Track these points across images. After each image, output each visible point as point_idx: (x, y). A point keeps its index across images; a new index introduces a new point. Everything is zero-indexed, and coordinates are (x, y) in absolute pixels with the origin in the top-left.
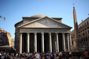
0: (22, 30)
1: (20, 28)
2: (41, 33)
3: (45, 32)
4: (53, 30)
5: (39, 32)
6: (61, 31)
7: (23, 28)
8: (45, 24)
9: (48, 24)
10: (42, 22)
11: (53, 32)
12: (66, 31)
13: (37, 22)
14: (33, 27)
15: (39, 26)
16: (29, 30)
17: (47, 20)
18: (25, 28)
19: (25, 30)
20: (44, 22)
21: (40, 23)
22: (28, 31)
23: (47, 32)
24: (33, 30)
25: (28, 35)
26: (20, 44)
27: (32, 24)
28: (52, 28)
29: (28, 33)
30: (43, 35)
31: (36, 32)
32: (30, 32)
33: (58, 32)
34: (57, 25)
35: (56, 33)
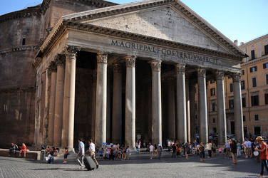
0: (79, 34)
1: (70, 23)
2: (151, 60)
3: (168, 58)
4: (193, 54)
5: (144, 55)
6: (216, 64)
7: (87, 26)
8: (166, 27)
9: (176, 27)
10: (157, 17)
11: (192, 63)
12: (230, 67)
13: (139, 14)
14: (124, 30)
15: (144, 29)
16: (110, 41)
17: (174, 14)
18: (92, 27)
19: (90, 36)
20: (164, 18)
21: (150, 20)
22: (102, 44)
23: (175, 59)
24: (124, 43)
25: (103, 63)
26: (69, 97)
27: (121, 19)
28: (190, 47)
29: (104, 54)
30: (160, 69)
31: (133, 53)
32: (111, 50)
33: (206, 65)
34: (203, 39)
35: (201, 68)
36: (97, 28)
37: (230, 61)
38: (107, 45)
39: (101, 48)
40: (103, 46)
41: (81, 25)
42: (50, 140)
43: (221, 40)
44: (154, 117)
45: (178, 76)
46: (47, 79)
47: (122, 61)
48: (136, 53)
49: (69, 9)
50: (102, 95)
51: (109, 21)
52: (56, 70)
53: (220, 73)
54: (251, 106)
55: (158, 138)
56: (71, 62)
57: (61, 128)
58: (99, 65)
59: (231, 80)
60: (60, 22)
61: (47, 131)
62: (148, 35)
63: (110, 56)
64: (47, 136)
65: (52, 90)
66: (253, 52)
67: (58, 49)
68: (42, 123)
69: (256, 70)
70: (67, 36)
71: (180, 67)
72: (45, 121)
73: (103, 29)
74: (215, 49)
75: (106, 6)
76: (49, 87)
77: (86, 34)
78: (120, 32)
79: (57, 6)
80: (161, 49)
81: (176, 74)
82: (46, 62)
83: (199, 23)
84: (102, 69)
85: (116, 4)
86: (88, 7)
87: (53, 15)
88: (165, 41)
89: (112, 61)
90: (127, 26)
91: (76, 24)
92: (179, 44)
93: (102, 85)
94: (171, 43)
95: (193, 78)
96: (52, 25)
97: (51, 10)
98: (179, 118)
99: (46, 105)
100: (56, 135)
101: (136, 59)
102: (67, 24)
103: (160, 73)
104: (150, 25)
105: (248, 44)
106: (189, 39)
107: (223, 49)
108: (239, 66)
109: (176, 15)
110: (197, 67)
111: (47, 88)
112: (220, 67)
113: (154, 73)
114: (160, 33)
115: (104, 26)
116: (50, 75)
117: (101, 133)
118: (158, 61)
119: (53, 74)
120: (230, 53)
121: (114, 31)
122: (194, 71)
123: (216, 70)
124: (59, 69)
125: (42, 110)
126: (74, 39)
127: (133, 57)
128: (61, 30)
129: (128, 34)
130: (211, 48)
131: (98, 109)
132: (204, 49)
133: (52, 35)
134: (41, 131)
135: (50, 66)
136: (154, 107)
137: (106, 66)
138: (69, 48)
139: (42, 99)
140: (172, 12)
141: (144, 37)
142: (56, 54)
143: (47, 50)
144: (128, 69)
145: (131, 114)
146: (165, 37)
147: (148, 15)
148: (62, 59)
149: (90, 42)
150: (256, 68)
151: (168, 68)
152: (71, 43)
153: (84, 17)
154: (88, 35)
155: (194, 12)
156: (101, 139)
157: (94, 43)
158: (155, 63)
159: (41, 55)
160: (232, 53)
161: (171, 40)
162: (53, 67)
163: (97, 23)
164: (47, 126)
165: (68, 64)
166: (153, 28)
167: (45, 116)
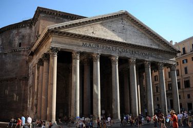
0: (60, 39)
1: (53, 31)
2: (111, 56)
4: (141, 51)
5: (106, 53)
6: (158, 58)
7: (65, 33)
8: (121, 32)
9: (128, 33)
10: (114, 26)
11: (140, 58)
12: (168, 60)
13: (101, 24)
14: (91, 35)
15: (105, 34)
16: (81, 43)
17: (127, 24)
18: (68, 34)
19: (67, 40)
20: (119, 26)
21: (109, 28)
22: (76, 45)
23: (127, 55)
24: (91, 44)
25: (76, 59)
26: (52, 84)
27: (89, 28)
28: (139, 46)
29: (77, 53)
30: (117, 63)
31: (98, 51)
32: (82, 50)
33: (151, 59)
34: (148, 40)
35: (147, 61)
36: (72, 34)
37: (167, 56)
38: (79, 46)
39: (75, 49)
40: (76, 47)
41: (61, 33)
42: (39, 115)
43: (161, 41)
44: (114, 97)
45: (131, 67)
46: (36, 71)
47: (90, 58)
48: (100, 52)
49: (52, 21)
50: (76, 82)
51: (80, 30)
52: (43, 65)
53: (161, 64)
54: (184, 88)
55: (117, 113)
56: (53, 59)
57: (47, 106)
58: (74, 61)
59: (169, 69)
60: (46, 31)
61: (37, 108)
62: (108, 38)
63: (82, 54)
64: (36, 113)
65: (40, 79)
66: (184, 49)
67: (44, 50)
68: (32, 103)
69: (187, 62)
70: (51, 40)
71: (132, 61)
72: (35, 101)
73: (76, 35)
74: (157, 47)
75: (78, 19)
76: (38, 77)
77: (64, 39)
78: (88, 37)
79: (43, 20)
80: (118, 48)
81: (129, 66)
82: (35, 60)
83: (145, 29)
84: (76, 63)
85: (85, 17)
86: (66, 20)
87: (41, 26)
88: (121, 43)
89: (83, 58)
90: (93, 33)
91: (57, 32)
92: (131, 44)
93: (76, 75)
94: (125, 44)
95: (141, 68)
96: (40, 33)
97: (39, 23)
98: (132, 97)
99: (36, 90)
100: (43, 111)
101: (100, 56)
102: (51, 32)
103: (117, 65)
104: (109, 32)
105: (180, 43)
106: (138, 41)
107: (162, 47)
108: (174, 59)
109: (128, 24)
110: (144, 61)
111: (36, 78)
112: (161, 60)
113: (113, 66)
114: (117, 37)
115: (77, 33)
116: (38, 68)
117: (76, 109)
118: (116, 57)
119: (41, 67)
120: (168, 50)
121: (84, 36)
122: (142, 63)
123: (158, 63)
124: (45, 63)
125: (33, 93)
126: (56, 42)
127: (98, 54)
128: (47, 37)
129: (94, 38)
130: (153, 47)
131: (73, 92)
132: (148, 48)
133: (40, 39)
134: (32, 109)
135: (39, 62)
136: (114, 90)
137: (78, 61)
138: (52, 49)
139: (33, 86)
140: (125, 22)
141: (106, 40)
142: (43, 53)
143: (37, 51)
144: (94, 63)
145: (97, 95)
146: (120, 40)
147: (108, 25)
148: (47, 57)
149: (67, 44)
150: (186, 60)
151: (123, 61)
152: (54, 45)
153: (63, 27)
154: (66, 40)
155: (140, 22)
156: (76, 114)
157: (70, 45)
158: (114, 58)
159: (32, 54)
160: (169, 50)
161: (125, 41)
162: (41, 62)
163: (72, 31)
164: (36, 105)
165: (51, 60)
166: (112, 33)
167: (35, 98)
